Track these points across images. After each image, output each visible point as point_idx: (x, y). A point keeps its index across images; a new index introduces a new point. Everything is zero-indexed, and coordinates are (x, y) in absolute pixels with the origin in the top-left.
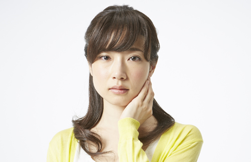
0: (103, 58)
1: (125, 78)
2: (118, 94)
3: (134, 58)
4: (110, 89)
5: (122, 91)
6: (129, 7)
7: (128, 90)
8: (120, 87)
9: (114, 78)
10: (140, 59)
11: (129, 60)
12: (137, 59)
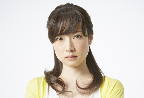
0: (58, 39)
1: (74, 50)
2: (71, 60)
3: (77, 37)
4: (66, 58)
5: (73, 58)
6: (70, 3)
7: (77, 56)
8: (71, 56)
9: (67, 51)
10: (81, 37)
11: (74, 38)
12: (79, 37)
